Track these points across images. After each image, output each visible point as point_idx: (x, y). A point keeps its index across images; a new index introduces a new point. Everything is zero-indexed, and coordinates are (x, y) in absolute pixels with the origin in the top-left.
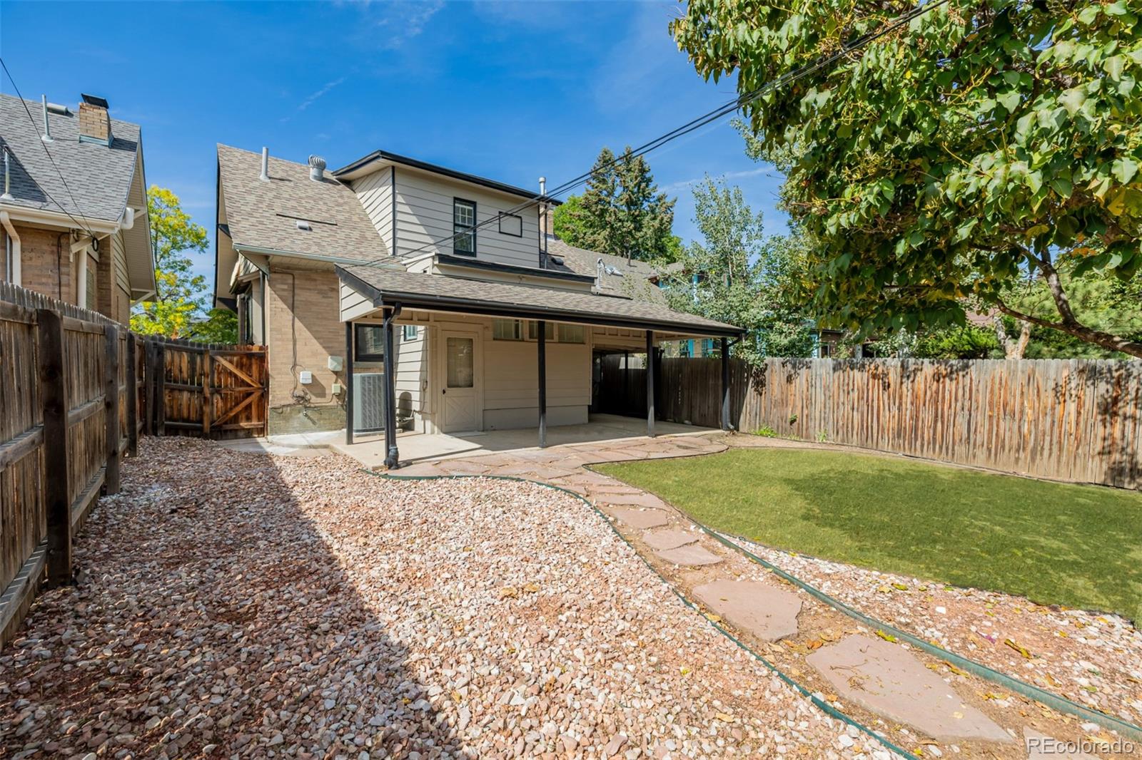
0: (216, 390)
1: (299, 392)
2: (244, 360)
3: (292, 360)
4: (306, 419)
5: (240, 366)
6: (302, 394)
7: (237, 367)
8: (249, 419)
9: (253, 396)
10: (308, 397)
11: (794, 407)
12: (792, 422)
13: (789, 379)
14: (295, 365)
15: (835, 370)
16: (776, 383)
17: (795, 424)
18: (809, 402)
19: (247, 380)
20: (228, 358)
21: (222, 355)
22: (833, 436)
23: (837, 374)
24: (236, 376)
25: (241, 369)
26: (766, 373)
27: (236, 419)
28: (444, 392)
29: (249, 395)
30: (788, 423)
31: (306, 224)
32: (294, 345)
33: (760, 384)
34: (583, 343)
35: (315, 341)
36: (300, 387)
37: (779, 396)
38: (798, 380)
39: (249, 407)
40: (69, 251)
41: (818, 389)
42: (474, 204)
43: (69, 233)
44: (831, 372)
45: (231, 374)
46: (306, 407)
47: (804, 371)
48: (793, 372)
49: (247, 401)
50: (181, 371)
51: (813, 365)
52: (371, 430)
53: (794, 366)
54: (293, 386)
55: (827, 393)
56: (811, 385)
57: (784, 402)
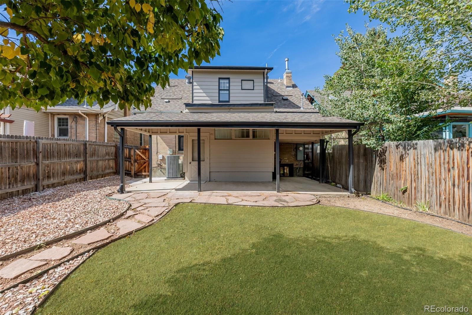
0: (135, 161)
1: (159, 163)
2: (144, 151)
3: (156, 150)
4: (161, 172)
5: (143, 153)
6: (160, 163)
7: (142, 153)
8: (145, 172)
9: (146, 163)
10: (162, 164)
11: (406, 180)
12: (404, 192)
13: (402, 158)
14: (157, 153)
15: (436, 150)
16: (392, 161)
17: (406, 193)
18: (416, 177)
19: (144, 158)
20: (139, 150)
21: (138, 149)
22: (437, 208)
23: (438, 154)
24: (141, 157)
25: (143, 154)
26: (387, 154)
27: (141, 171)
28: (190, 163)
29: (145, 163)
30: (401, 193)
31: (167, 100)
32: (157, 145)
33: (383, 162)
34: (269, 139)
35: (164, 143)
36: (159, 161)
37: (395, 171)
38: (407, 159)
39: (145, 167)
40: (99, 120)
41: (423, 167)
42: (229, 79)
43: (98, 115)
44: (433, 151)
45: (140, 155)
46: (161, 168)
47: (412, 151)
48: (404, 153)
49: (145, 165)
50: (127, 155)
51: (418, 146)
52: (170, 178)
53: (404, 148)
54: (157, 160)
55: (431, 170)
56: (417, 163)
57: (398, 176)
